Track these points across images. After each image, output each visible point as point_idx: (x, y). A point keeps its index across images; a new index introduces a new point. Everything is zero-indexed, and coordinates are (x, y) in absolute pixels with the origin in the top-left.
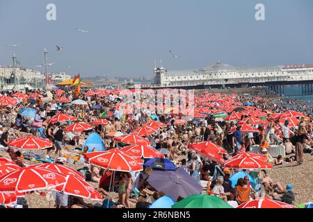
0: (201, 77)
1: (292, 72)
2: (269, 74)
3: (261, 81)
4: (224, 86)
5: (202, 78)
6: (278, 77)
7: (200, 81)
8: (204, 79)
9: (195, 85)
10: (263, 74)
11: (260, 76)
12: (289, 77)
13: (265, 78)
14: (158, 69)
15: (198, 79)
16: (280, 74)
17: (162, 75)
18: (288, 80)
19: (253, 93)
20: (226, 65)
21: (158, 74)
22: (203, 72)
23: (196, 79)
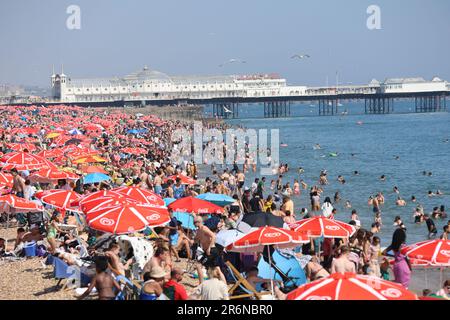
0: (120, 90)
1: (249, 84)
2: (217, 87)
3: (205, 97)
4: (144, 103)
5: (122, 92)
6: (229, 92)
7: (119, 95)
8: (126, 92)
9: (111, 100)
10: (208, 87)
11: (205, 89)
12: (245, 92)
13: (212, 92)
14: (58, 76)
15: (116, 92)
16: (233, 88)
17: (63, 85)
18: (245, 96)
19: (185, 114)
20: (156, 72)
21: (58, 83)
22: (124, 82)
23: (113, 92)
